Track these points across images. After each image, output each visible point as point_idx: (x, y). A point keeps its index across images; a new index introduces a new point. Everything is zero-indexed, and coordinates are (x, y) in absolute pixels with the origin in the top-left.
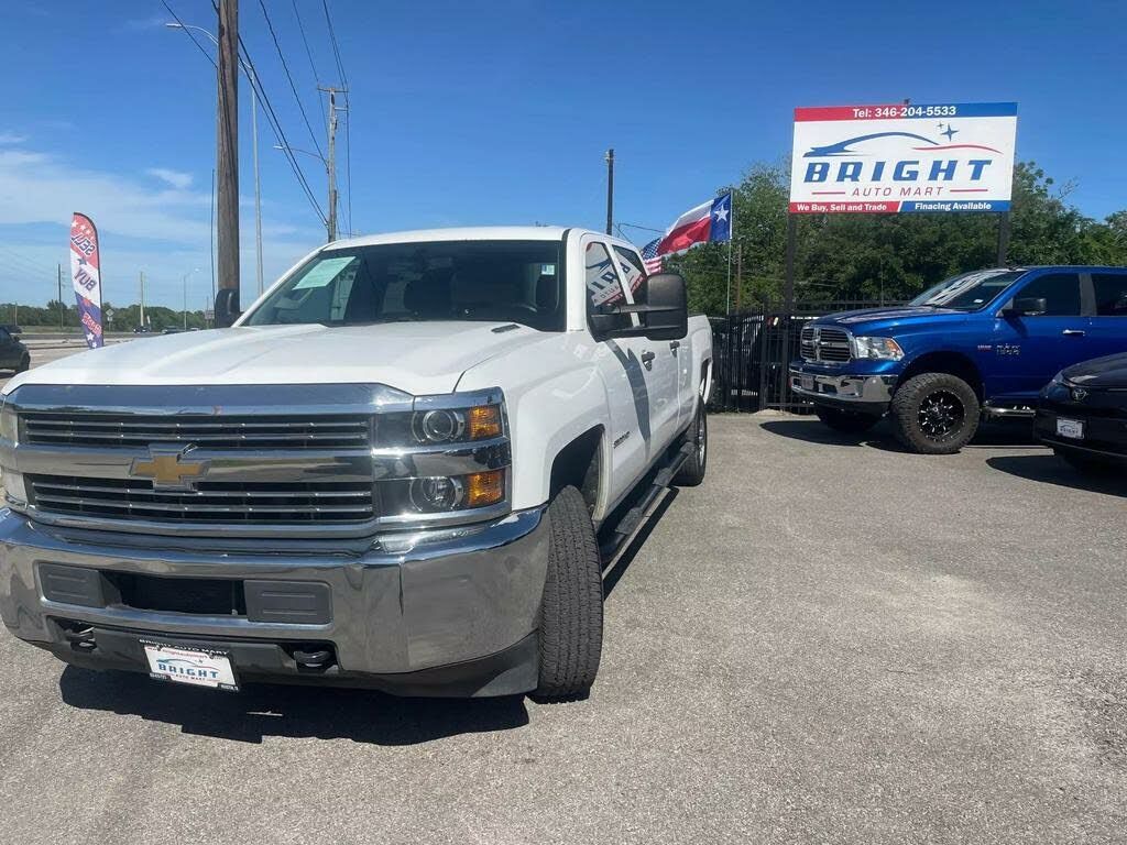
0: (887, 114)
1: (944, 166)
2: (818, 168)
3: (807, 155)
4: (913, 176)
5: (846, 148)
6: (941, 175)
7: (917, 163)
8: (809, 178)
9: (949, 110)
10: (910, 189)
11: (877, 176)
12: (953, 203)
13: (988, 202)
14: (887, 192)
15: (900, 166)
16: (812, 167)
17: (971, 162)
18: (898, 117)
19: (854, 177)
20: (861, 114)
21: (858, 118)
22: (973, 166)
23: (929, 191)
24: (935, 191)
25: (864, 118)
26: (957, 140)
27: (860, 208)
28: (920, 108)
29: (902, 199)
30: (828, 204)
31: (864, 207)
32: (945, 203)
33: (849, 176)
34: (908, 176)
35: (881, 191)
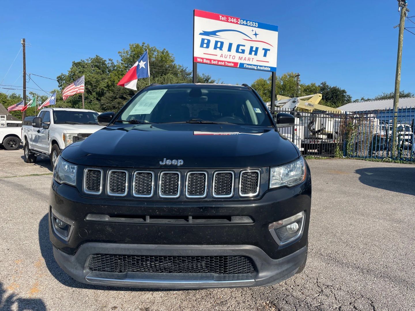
0: (233, 21)
1: (254, 49)
2: (206, 41)
3: (201, 34)
4: (243, 51)
5: (217, 34)
6: (253, 53)
7: (244, 46)
8: (202, 46)
9: (255, 24)
10: (242, 57)
11: (229, 50)
12: (257, 66)
13: (269, 67)
14: (234, 58)
15: (238, 46)
16: (203, 40)
17: (263, 49)
18: (237, 23)
19: (221, 48)
20: (223, 18)
21: (221, 20)
22: (264, 51)
23: (249, 59)
24: (251, 59)
25: (224, 21)
26: (258, 38)
27: (223, 63)
28: (245, 21)
29: (239, 62)
30: (210, 60)
31: (225, 63)
32: (255, 65)
33: (218, 48)
34: (241, 51)
35: (231, 57)
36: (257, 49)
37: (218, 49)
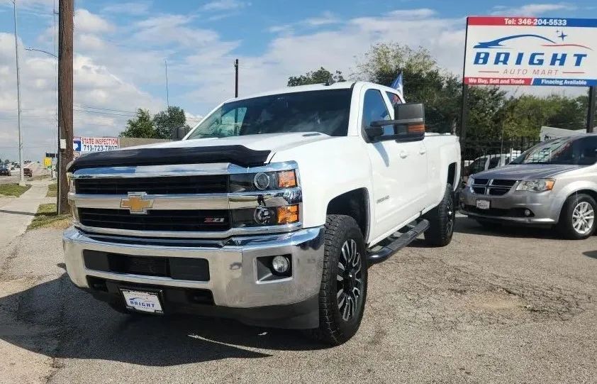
0: (525, 23)
1: (559, 57)
2: (482, 56)
3: (476, 47)
4: (541, 62)
5: (500, 43)
6: (557, 63)
7: (543, 54)
8: (476, 62)
9: (563, 22)
10: (538, 70)
11: (519, 62)
12: (564, 80)
13: (584, 80)
14: (525, 72)
15: (533, 56)
16: (478, 55)
17: (575, 55)
18: (532, 25)
19: (505, 62)
20: (510, 22)
21: (508, 25)
22: (576, 58)
23: (550, 72)
24: (554, 72)
25: (511, 25)
27: (508, 82)
28: (545, 20)
29: (535, 77)
30: (488, 79)
31: (510, 81)
32: (559, 80)
33: (501, 61)
34: (538, 62)
35: (521, 72)
36: (564, 56)
37: (501, 64)
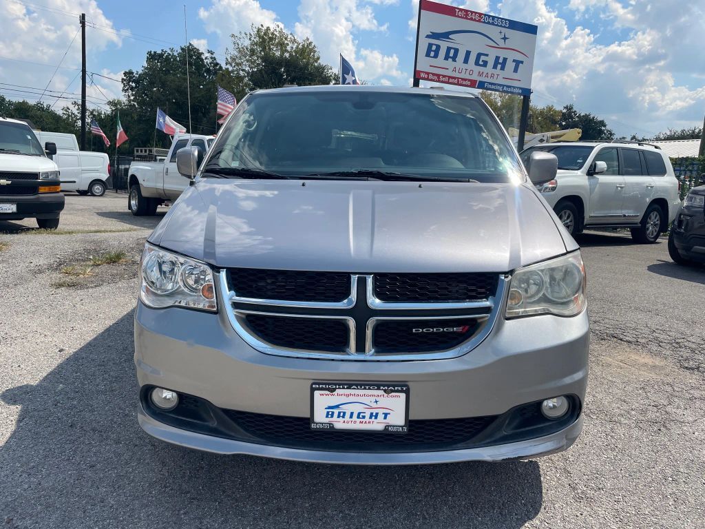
0: (474, 18)
1: (501, 60)
2: (434, 48)
3: (428, 36)
4: (485, 64)
5: (450, 36)
6: (499, 66)
7: (487, 55)
8: (428, 55)
9: (506, 23)
10: (483, 73)
11: (466, 61)
12: (504, 86)
13: (520, 88)
15: (479, 55)
16: (430, 45)
17: (514, 61)
18: (479, 21)
19: (454, 59)
20: (460, 13)
21: (458, 16)
22: (515, 63)
23: (493, 76)
25: (461, 17)
26: (508, 44)
27: (456, 81)
28: (491, 18)
29: (479, 79)
30: (439, 76)
31: (458, 81)
32: (500, 85)
33: (451, 57)
34: (482, 63)
35: (468, 72)
36: (505, 60)
37: (450, 60)
